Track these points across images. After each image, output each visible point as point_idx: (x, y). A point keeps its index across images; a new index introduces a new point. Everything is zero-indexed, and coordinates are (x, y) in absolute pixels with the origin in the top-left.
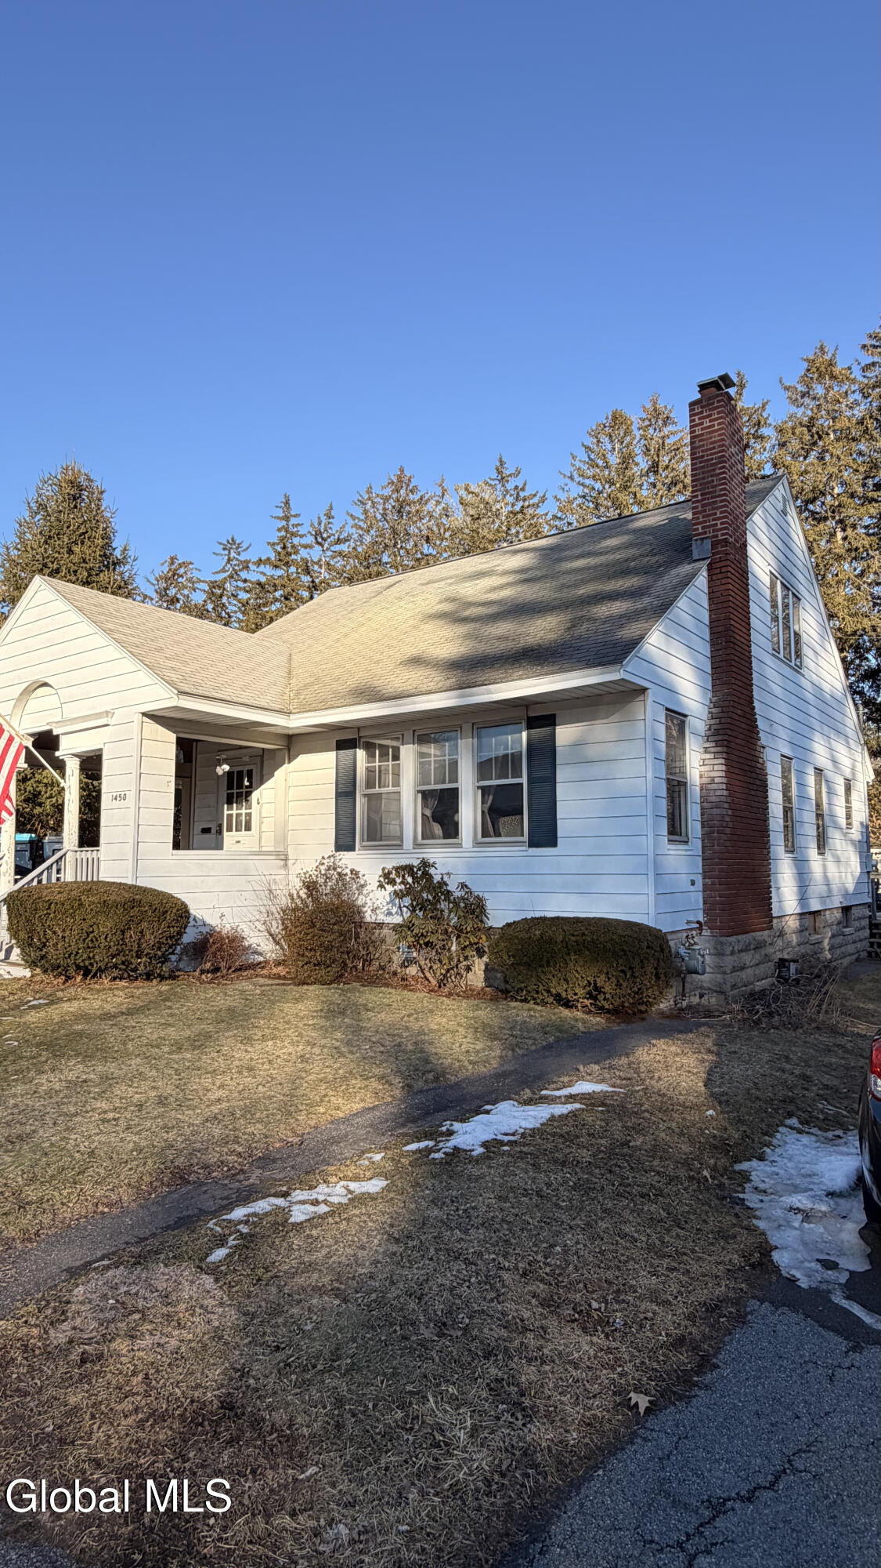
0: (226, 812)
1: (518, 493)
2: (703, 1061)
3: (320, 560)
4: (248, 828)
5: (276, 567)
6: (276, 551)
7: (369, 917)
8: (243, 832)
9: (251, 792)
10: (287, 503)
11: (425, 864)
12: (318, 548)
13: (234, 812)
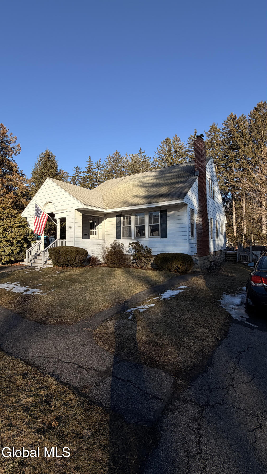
0: (90, 231)
1: (144, 157)
2: (204, 282)
3: (98, 172)
4: (96, 234)
5: (88, 173)
6: (87, 170)
7: (125, 253)
8: (94, 235)
9: (96, 226)
10: (90, 158)
11: (138, 242)
12: (97, 169)
13: (92, 231)
